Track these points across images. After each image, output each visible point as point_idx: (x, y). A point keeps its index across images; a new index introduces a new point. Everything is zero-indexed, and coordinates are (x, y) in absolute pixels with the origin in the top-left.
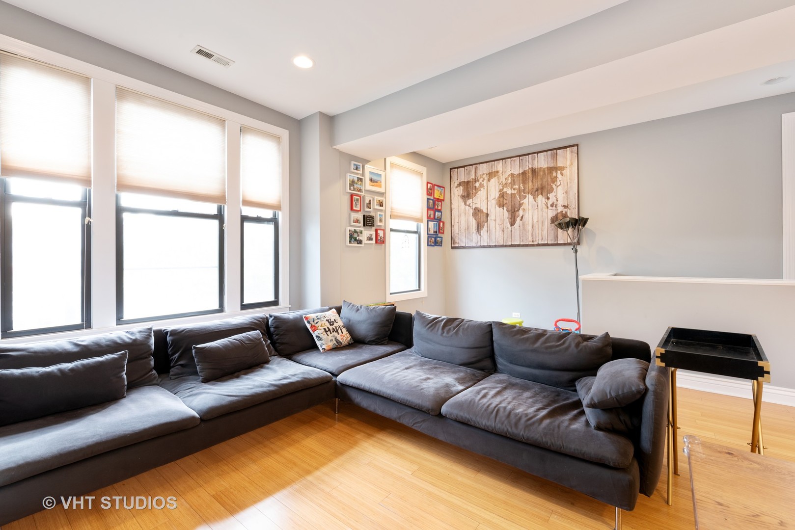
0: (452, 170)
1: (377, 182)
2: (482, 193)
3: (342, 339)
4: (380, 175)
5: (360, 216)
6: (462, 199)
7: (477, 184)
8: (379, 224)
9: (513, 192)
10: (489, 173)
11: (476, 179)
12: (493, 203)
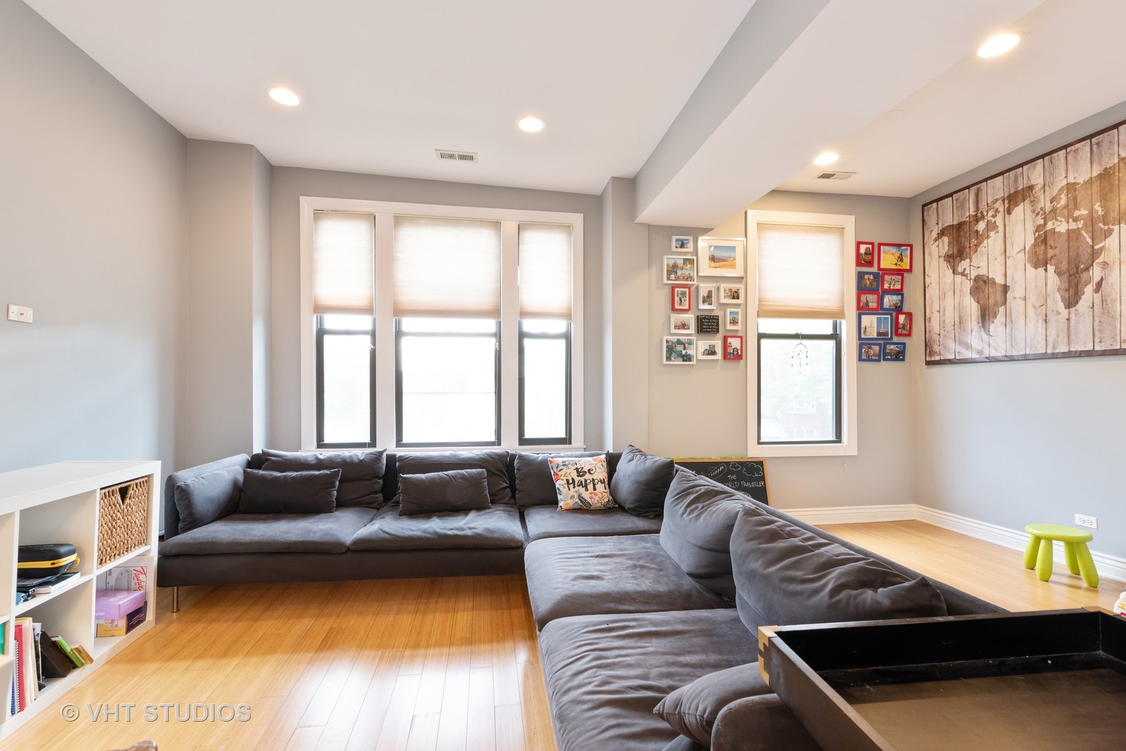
0: (926, 208)
1: (725, 260)
2: (993, 243)
3: (591, 498)
4: (733, 248)
5: (690, 318)
6: (948, 261)
7: (981, 226)
8: (729, 327)
9: (1073, 226)
10: (1010, 195)
11: (979, 215)
12: (1019, 260)
